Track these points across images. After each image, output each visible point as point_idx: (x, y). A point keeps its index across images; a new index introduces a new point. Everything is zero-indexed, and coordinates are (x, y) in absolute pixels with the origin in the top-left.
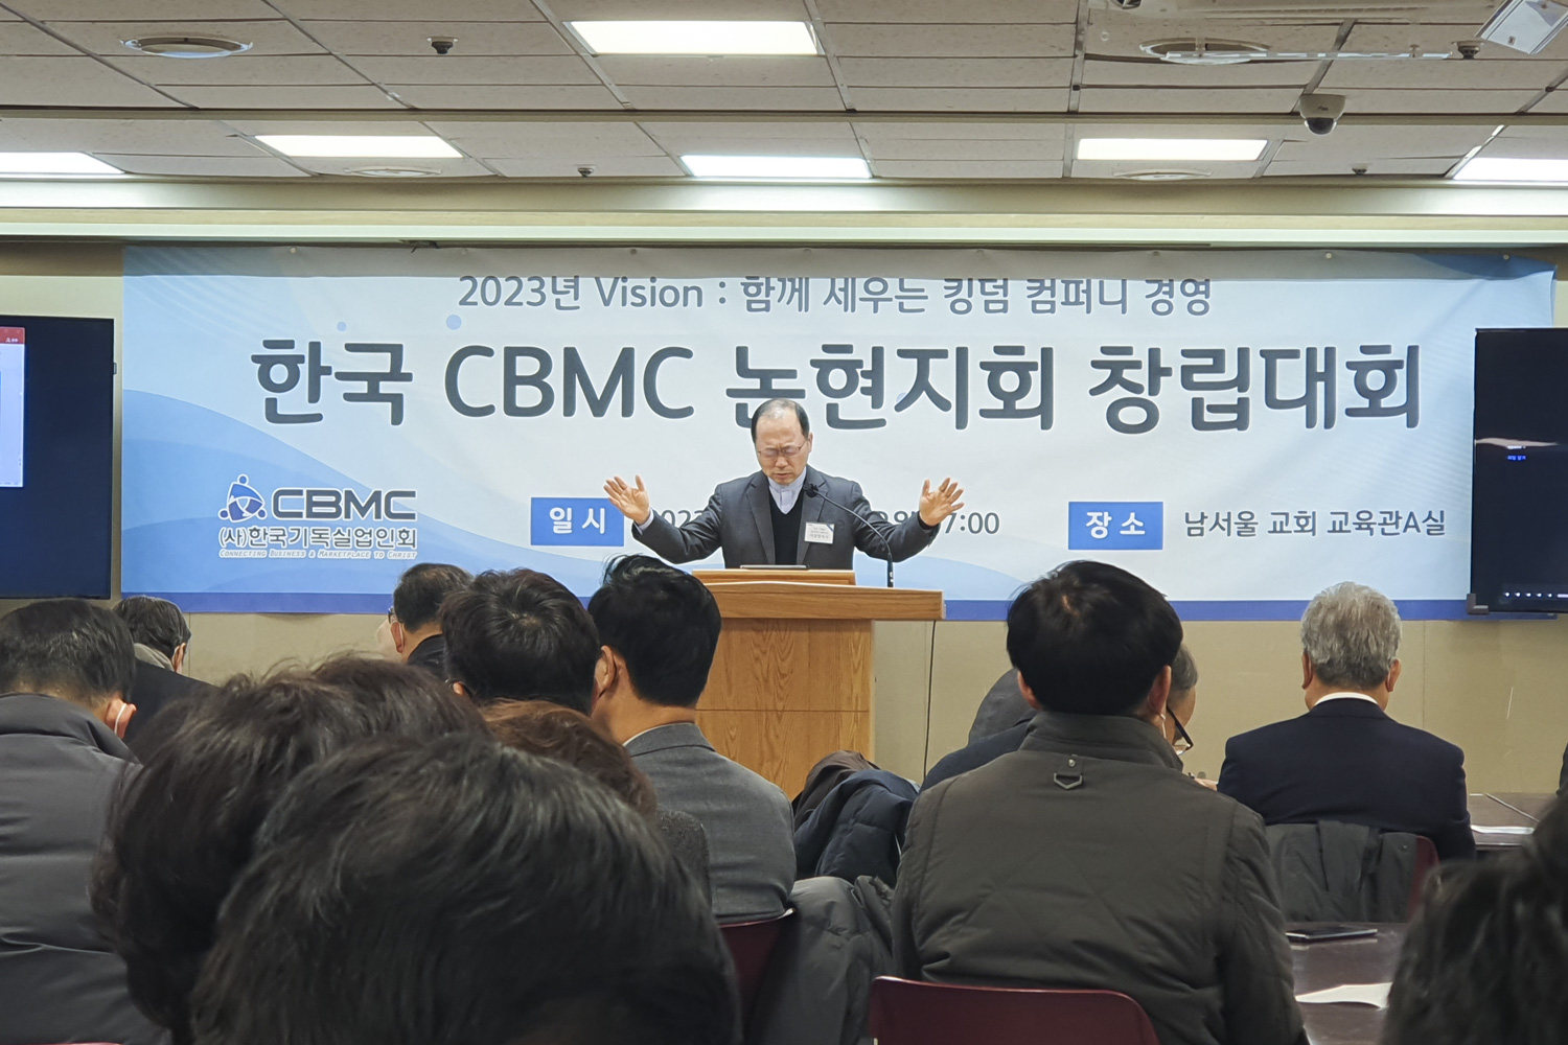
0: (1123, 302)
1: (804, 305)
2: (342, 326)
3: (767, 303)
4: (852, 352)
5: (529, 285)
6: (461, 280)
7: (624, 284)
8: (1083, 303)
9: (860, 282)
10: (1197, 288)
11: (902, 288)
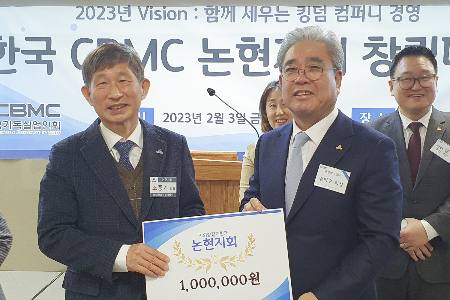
0: (380, 16)
1: (233, 19)
2: (23, 29)
3: (217, 18)
4: (255, 41)
5: (108, 10)
6: (77, 8)
7: (151, 10)
8: (361, 17)
9: (259, 8)
10: (414, 9)
11: (278, 11)
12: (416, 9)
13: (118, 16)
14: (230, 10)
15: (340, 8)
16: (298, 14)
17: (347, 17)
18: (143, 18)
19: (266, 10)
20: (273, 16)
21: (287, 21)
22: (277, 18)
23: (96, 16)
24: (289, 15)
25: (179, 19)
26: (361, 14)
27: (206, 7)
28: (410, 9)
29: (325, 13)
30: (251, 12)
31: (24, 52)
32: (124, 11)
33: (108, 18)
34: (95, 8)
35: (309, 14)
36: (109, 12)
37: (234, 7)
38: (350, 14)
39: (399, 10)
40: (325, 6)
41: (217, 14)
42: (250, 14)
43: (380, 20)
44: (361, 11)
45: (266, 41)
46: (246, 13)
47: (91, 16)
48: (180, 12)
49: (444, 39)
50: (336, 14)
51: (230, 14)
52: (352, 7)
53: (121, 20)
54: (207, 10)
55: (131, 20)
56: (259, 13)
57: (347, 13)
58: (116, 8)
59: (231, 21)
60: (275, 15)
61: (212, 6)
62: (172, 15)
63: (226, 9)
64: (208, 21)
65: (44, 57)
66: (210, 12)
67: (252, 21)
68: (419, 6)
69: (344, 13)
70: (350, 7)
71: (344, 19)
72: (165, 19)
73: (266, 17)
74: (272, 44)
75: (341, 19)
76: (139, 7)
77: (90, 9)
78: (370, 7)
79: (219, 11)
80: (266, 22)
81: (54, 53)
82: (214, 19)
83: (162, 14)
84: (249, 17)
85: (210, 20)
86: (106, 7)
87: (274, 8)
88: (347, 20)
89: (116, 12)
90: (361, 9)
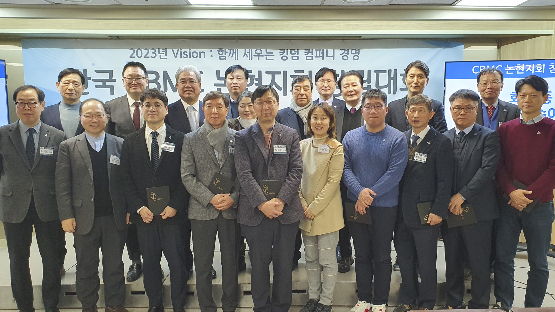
0: (333, 56)
1: (237, 58)
2: (93, 65)
3: (225, 57)
4: (252, 72)
5: (151, 51)
6: (130, 50)
7: (181, 51)
8: (321, 57)
9: (254, 50)
10: (356, 52)
11: (266, 53)
12: (357, 52)
13: (158, 55)
14: (234, 52)
15: (308, 51)
16: (280, 55)
17: (312, 57)
18: (176, 57)
19: (259, 52)
20: (263, 56)
21: (273, 59)
22: (266, 57)
23: (143, 55)
24: (274, 55)
25: (200, 57)
26: (321, 55)
27: (218, 50)
28: (354, 52)
29: (298, 54)
30: (249, 53)
31: (94, 80)
32: (162, 52)
33: (151, 57)
34: (143, 50)
35: (287, 55)
36: (152, 53)
37: (237, 49)
38: (314, 55)
39: (346, 52)
40: (298, 50)
41: (225, 54)
42: (248, 54)
43: (334, 59)
44: (321, 53)
45: (260, 73)
46: (245, 54)
47: (139, 55)
48: (200, 53)
49: (375, 71)
50: (305, 55)
51: (234, 54)
52: (315, 50)
53: (161, 58)
54: (219, 51)
55: (167, 58)
56: (254, 54)
57: (312, 54)
58: (157, 50)
59: (235, 59)
60: (265, 55)
61: (222, 49)
62: (195, 55)
63: (232, 51)
64: (220, 59)
65: (108, 84)
66: (221, 53)
67: (249, 59)
68: (359, 49)
69: (310, 54)
70: (314, 50)
71: (311, 58)
72: (190, 57)
73: (259, 57)
74: (264, 75)
75: (308, 58)
76: (172, 49)
77: (139, 51)
78: (327, 50)
79: (227, 52)
80: (259, 60)
81: (115, 80)
82: (224, 58)
83: (188, 54)
84: (248, 57)
85: (221, 58)
86: (150, 50)
87: (264, 51)
88: (312, 59)
89: (157, 53)
90: (321, 51)
